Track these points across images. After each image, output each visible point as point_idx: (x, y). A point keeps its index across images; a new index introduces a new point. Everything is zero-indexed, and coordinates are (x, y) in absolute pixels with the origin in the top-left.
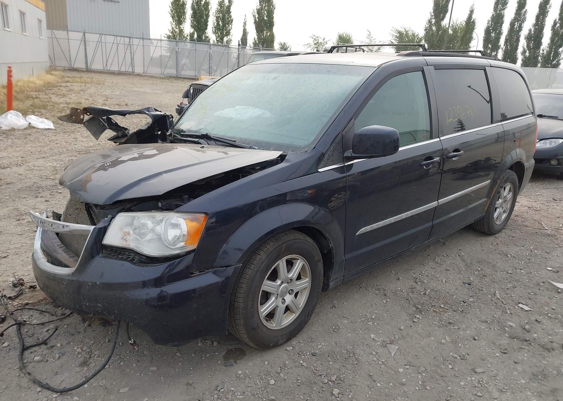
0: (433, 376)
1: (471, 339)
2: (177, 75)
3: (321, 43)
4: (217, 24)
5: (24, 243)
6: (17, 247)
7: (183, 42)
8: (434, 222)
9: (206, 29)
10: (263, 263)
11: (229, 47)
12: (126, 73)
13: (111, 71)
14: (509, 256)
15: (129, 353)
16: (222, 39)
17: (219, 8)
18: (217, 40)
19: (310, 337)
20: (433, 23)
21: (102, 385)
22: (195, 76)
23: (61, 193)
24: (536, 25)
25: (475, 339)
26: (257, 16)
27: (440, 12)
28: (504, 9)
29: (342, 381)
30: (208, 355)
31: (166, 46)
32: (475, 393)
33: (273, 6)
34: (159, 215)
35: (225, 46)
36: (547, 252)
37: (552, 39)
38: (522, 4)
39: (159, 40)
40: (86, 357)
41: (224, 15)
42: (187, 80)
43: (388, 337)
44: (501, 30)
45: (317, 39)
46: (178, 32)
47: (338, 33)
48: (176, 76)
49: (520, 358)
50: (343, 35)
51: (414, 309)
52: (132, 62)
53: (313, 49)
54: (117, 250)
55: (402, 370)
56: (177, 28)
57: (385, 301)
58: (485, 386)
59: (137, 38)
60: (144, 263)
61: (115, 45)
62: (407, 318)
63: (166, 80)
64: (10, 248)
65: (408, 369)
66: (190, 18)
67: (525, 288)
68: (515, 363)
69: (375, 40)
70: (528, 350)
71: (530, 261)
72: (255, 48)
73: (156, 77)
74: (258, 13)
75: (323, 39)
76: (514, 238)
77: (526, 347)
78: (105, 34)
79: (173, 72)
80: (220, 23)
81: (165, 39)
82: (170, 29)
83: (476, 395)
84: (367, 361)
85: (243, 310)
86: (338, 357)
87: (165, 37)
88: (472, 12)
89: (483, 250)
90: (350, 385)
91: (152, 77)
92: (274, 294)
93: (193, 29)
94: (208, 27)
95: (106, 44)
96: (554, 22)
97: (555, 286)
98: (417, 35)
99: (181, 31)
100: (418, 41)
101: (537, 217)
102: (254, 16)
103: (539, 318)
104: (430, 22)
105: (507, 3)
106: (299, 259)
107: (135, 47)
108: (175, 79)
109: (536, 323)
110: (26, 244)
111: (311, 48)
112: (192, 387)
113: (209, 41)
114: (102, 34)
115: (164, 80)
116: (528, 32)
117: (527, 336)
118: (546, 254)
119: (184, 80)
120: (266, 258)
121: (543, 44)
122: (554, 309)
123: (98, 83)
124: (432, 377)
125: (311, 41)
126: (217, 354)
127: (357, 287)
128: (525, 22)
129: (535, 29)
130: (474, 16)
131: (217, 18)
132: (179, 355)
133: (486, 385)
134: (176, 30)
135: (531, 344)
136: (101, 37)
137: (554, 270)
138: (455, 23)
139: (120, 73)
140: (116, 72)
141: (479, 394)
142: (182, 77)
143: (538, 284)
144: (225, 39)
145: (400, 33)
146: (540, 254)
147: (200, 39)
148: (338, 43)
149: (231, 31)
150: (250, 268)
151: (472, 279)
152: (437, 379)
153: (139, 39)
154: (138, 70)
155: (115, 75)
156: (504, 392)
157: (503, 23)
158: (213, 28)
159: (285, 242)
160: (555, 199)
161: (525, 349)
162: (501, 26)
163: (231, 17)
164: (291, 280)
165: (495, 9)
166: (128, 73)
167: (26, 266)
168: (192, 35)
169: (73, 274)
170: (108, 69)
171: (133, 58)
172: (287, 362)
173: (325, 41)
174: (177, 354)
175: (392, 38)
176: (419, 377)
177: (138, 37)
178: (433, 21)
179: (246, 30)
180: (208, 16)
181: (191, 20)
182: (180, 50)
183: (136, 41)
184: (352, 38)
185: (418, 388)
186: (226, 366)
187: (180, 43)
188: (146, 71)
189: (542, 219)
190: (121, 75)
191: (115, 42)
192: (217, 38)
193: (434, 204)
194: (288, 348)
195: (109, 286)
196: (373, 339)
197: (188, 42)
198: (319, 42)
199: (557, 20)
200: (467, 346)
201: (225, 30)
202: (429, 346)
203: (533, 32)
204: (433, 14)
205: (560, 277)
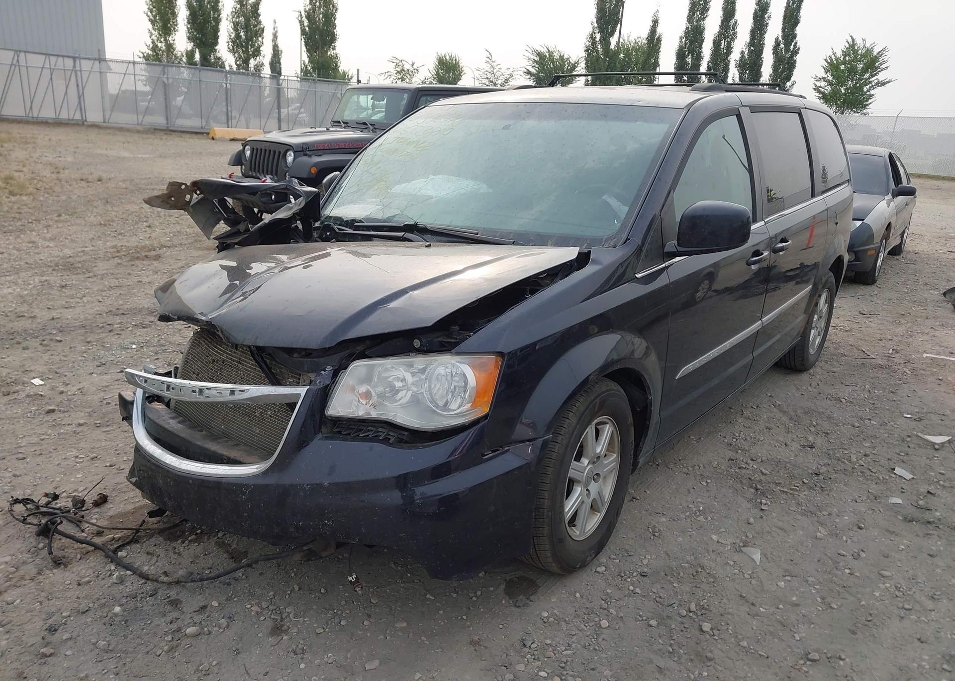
0: (832, 589)
1: (855, 528)
2: (168, 127)
3: (408, 70)
4: (236, 35)
5: (43, 434)
6: (34, 442)
7: (176, 66)
8: (756, 353)
9: (216, 43)
10: (574, 431)
11: (261, 77)
12: (70, 122)
13: (40, 120)
14: (843, 401)
15: (345, 605)
16: (246, 62)
17: (239, 6)
18: (236, 64)
19: (622, 549)
20: (598, 39)
21: (330, 661)
22: (202, 128)
23: (61, 341)
24: (751, 44)
25: (860, 528)
26: (306, 23)
27: (608, 23)
28: (704, 19)
29: (706, 609)
30: (479, 593)
31: (143, 73)
32: (901, 605)
33: (333, 6)
34: (419, 361)
35: (253, 74)
36: (892, 392)
37: (775, 68)
38: (729, 12)
39: (130, 62)
40: (274, 619)
41: (247, 21)
42: (188, 136)
43: (737, 537)
44: (700, 53)
45: (400, 64)
46: (164, 48)
47: (436, 55)
48: (165, 128)
49: (933, 548)
50: (445, 57)
51: (753, 490)
52: (80, 102)
53: (395, 81)
54: (350, 425)
55: (783, 583)
56: (161, 42)
57: (704, 483)
58: (908, 594)
59: (89, 59)
60: (406, 442)
61: (47, 72)
62: (749, 505)
63: (149, 136)
64: (22, 445)
65: (790, 581)
66: (186, 23)
67: (889, 448)
68: (931, 556)
69: (499, 67)
70: (938, 536)
71: (875, 406)
72: (305, 79)
73: (128, 130)
74: (308, 17)
75: (411, 63)
76: (836, 375)
77: (935, 532)
78: (24, 50)
79: (159, 120)
80: (242, 34)
81: (141, 60)
82: (149, 42)
83: (903, 608)
84: (727, 577)
85: (549, 511)
86: (682, 574)
87: (140, 57)
88: (655, 22)
89: (802, 394)
90: (721, 615)
91: (121, 129)
92: (581, 482)
93: (192, 44)
94: (219, 40)
95: (29, 69)
96: (776, 42)
97: (927, 441)
98: (568, 59)
99: (170, 47)
100: (569, 68)
101: (851, 341)
102: (301, 22)
103: (932, 489)
104: (592, 37)
105: (708, 9)
106: (607, 423)
107: (85, 75)
108: (166, 132)
109: (929, 495)
110: (48, 435)
111: (392, 79)
112: (482, 647)
113: (222, 66)
114: (20, 51)
115: (145, 136)
116: (740, 56)
117: (928, 516)
118: (891, 394)
119: (183, 135)
120: (578, 424)
121: (763, 74)
122: (943, 474)
123: (23, 140)
124: (830, 589)
125: (391, 68)
126: (492, 589)
127: (652, 466)
128: (736, 41)
129: (750, 52)
130: (659, 30)
131: (236, 26)
132: (431, 597)
133: (908, 592)
134: (160, 45)
135: (938, 527)
136: (18, 56)
137: (914, 417)
138: (626, 40)
139: (58, 123)
140: (50, 121)
141: (907, 606)
142: (178, 129)
143: (903, 440)
144: (252, 63)
145: (539, 54)
146: (884, 396)
147: (205, 61)
148: (438, 71)
149: (261, 49)
150: (555, 440)
151: (810, 439)
152: (838, 592)
153: (93, 61)
154: (94, 116)
155: (49, 127)
156: (938, 599)
157: (703, 41)
158: (228, 42)
159: (599, 395)
160: (862, 312)
161: (934, 535)
162: (700, 47)
163: (259, 23)
164: (598, 458)
165: (690, 19)
166: (72, 122)
167: (71, 474)
168: (190, 55)
169: (265, 473)
170: (35, 115)
171: (83, 93)
172: (608, 591)
173: (415, 67)
174: (428, 596)
175: (528, 64)
176: (813, 591)
177: (88, 56)
178: (598, 36)
179: (277, 46)
180: (218, 21)
181: (188, 28)
182: (171, 81)
183: (86, 65)
184: (460, 62)
185: (820, 609)
186: (519, 607)
187: (170, 68)
188: (109, 119)
189: (860, 343)
190: (60, 126)
191: (47, 65)
192: (236, 61)
193: (757, 325)
194: (599, 569)
195: (348, 488)
196: (718, 542)
197: (182, 67)
198: (405, 69)
199: (780, 38)
200: (855, 539)
201: (252, 48)
202: (802, 545)
203: (747, 56)
204: (596, 25)
205: (928, 426)
